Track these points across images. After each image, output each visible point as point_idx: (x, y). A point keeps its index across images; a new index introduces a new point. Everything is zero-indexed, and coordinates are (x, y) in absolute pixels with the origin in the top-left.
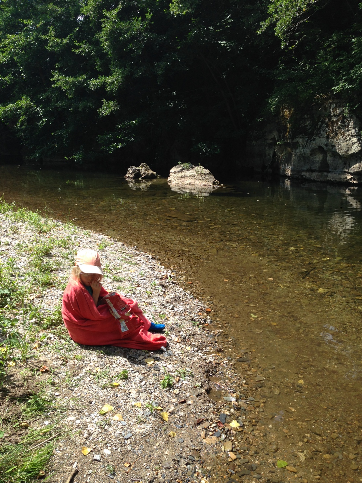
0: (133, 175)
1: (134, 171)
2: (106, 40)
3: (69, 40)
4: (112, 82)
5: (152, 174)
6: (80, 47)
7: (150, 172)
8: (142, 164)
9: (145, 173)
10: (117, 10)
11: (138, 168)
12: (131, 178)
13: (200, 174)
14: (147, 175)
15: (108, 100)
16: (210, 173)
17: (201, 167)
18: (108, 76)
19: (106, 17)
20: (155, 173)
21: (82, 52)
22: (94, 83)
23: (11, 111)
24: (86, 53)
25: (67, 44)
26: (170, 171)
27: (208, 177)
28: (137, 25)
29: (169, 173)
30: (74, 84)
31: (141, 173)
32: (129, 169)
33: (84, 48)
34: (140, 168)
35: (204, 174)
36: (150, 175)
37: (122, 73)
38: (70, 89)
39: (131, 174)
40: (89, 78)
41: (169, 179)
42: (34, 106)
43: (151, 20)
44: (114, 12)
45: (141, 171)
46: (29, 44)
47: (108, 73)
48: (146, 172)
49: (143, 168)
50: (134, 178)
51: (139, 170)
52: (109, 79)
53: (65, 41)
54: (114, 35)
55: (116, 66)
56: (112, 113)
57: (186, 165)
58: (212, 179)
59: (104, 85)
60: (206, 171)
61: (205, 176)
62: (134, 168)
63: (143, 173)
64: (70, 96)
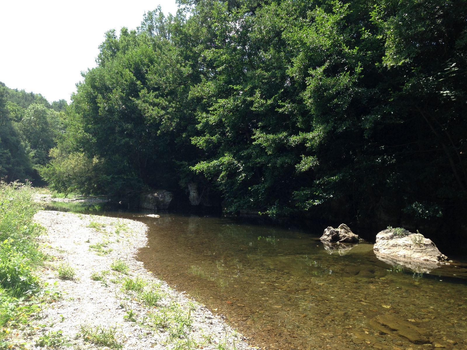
0: (330, 238)
1: (331, 233)
2: (310, 98)
3: (274, 101)
4: (313, 138)
5: (353, 238)
6: (284, 106)
7: (351, 234)
8: (341, 225)
9: (344, 236)
10: (323, 67)
11: (336, 230)
12: (328, 241)
13: (419, 244)
14: (347, 239)
15: (307, 155)
16: (432, 243)
17: (420, 234)
18: (309, 132)
19: (311, 75)
20: (356, 236)
21: (285, 111)
22: (294, 139)
23: (214, 167)
24: (289, 111)
25: (271, 105)
26: (377, 236)
27: (430, 249)
28: (344, 79)
29: (375, 239)
30: (274, 141)
31: (340, 236)
32: (326, 230)
33: (287, 107)
34: (339, 230)
35: (425, 245)
36: (350, 238)
37: (325, 128)
38: (270, 146)
39: (328, 236)
40: (290, 135)
41: (375, 246)
42: (235, 162)
43: (360, 74)
44: (320, 70)
45: (339, 233)
46: (237, 106)
47: (309, 129)
48: (346, 235)
49: (343, 230)
50: (331, 241)
51: (337, 232)
52: (310, 135)
53: (269, 102)
54: (318, 92)
55: (318, 122)
56: (310, 168)
57: (399, 230)
58: (437, 252)
59: (305, 140)
60: (428, 241)
61: (425, 247)
62: (332, 229)
63: (342, 236)
64: (270, 153)
